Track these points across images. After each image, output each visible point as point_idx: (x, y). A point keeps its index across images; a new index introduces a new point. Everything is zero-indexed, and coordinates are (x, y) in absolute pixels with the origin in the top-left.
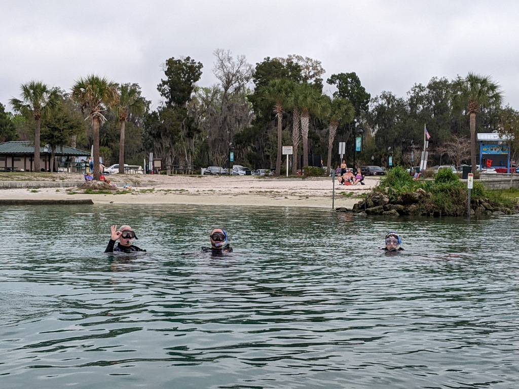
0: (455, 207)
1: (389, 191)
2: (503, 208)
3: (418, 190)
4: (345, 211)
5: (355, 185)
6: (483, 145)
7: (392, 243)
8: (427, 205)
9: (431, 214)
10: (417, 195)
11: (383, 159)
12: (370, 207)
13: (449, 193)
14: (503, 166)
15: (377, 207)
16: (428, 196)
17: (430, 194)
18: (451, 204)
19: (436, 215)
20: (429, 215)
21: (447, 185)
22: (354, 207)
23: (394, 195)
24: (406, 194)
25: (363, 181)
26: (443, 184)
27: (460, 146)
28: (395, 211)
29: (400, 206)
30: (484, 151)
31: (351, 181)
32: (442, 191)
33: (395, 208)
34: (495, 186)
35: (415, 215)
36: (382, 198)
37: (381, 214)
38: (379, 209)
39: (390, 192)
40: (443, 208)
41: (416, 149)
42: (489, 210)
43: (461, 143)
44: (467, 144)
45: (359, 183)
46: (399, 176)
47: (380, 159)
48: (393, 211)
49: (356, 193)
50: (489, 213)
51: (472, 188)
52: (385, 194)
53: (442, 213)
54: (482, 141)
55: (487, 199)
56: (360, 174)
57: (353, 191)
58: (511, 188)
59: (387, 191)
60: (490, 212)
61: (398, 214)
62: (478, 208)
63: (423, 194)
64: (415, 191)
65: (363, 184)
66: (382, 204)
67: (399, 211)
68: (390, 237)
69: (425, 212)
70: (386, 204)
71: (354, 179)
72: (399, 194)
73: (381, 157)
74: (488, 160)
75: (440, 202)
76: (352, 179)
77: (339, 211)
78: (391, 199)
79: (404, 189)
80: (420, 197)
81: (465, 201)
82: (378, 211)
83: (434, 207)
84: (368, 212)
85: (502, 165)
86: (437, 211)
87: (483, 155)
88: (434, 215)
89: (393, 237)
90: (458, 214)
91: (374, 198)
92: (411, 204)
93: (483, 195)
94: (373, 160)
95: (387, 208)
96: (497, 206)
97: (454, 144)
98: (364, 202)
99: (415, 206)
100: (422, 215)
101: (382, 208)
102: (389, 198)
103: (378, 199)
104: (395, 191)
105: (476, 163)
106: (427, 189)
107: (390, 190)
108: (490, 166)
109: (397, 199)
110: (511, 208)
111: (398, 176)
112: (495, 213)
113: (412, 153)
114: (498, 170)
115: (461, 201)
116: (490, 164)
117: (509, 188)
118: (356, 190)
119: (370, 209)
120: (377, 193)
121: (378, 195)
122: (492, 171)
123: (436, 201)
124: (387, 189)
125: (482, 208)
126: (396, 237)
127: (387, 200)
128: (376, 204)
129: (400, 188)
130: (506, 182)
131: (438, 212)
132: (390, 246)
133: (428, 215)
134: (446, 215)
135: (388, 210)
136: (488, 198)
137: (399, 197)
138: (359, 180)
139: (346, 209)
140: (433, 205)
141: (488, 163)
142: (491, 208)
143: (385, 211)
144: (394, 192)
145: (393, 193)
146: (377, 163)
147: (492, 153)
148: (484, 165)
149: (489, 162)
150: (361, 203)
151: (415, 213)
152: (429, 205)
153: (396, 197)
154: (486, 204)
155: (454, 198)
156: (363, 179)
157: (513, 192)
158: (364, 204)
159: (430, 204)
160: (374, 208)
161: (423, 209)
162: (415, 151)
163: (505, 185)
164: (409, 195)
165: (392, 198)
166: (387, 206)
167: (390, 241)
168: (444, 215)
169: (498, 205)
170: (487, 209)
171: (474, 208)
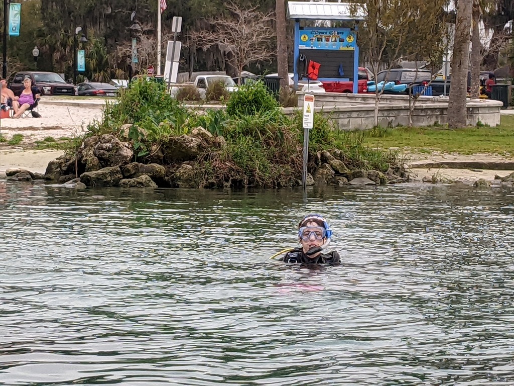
0: (276, 170)
1: (131, 134)
2: (372, 171)
3: (195, 131)
4: (28, 180)
5: (19, 116)
6: (301, 28)
7: (313, 237)
8: (217, 164)
9: (225, 184)
10: (194, 143)
11: (57, 55)
12: (89, 170)
13: (262, 138)
14: (344, 77)
15: (106, 170)
16: (218, 145)
17: (221, 139)
18: (267, 163)
19: (237, 186)
20: (222, 187)
21: (256, 119)
22: (49, 169)
23: (143, 141)
24: (171, 140)
25: (35, 110)
26: (247, 117)
27: (246, 30)
28: (149, 178)
29: (157, 166)
30: (304, 42)
31: (7, 108)
32: (247, 132)
33: (147, 172)
34: (340, 121)
35: (192, 187)
36: (116, 148)
37: (116, 184)
38: (112, 173)
39: (134, 136)
40: (251, 171)
41: (144, 33)
42: (342, 175)
43: (248, 22)
44: (262, 25)
45: (27, 112)
46: (147, 100)
47: (51, 56)
48: (144, 177)
49: (28, 137)
50: (342, 181)
51: (311, 126)
52: (124, 139)
53: (250, 182)
54: (297, 20)
55: (339, 152)
56: (30, 93)
57: (21, 132)
58: (375, 128)
59: (126, 133)
60: (345, 180)
61: (154, 185)
62: (321, 171)
63: (207, 141)
64: (189, 132)
65: (36, 115)
66: (116, 163)
67: (157, 178)
68: (308, 225)
69: (213, 180)
70: (126, 163)
71: (15, 104)
72: (155, 140)
73: (53, 49)
74: (311, 62)
75: (245, 158)
76: (10, 104)
77: (14, 178)
78: (136, 151)
79: (165, 129)
80: (200, 147)
81: (294, 156)
82: (109, 179)
83: (231, 169)
84: (87, 181)
85: (342, 74)
86: (238, 177)
87: (301, 51)
88: (231, 186)
89: (315, 224)
90: (282, 184)
91: (99, 148)
92: (180, 161)
93: (329, 144)
94: (36, 58)
95: (128, 171)
96: (358, 166)
97: (232, 25)
98: (74, 158)
99: (190, 167)
100: (206, 187)
101: (117, 172)
102: (132, 148)
103: (109, 150)
104: (146, 132)
105: (287, 69)
106: (214, 128)
107: (134, 131)
108: (315, 77)
109: (150, 151)
110: (384, 171)
111: (145, 98)
112: (355, 182)
113: (134, 42)
114: (329, 85)
115: (285, 155)
116: (316, 71)
117: (371, 127)
118: (24, 129)
119: (92, 174)
120: (107, 136)
121: (109, 141)
122: (316, 89)
123: (236, 156)
124: (126, 127)
125: (328, 171)
126: (321, 224)
127: (129, 153)
128: (104, 161)
129: (154, 126)
130: (363, 114)
131: (241, 181)
132: (309, 243)
133: (220, 187)
134: (257, 187)
135: (131, 177)
136: (339, 148)
137: (154, 147)
138: (28, 105)
139: (31, 174)
140: (228, 164)
141: (310, 70)
142: (347, 171)
143: (124, 177)
144: (143, 135)
145: (140, 137)
146: (44, 64)
147: (320, 47)
148: (304, 74)
149: (313, 67)
150: (67, 160)
151: (191, 182)
152: (220, 163)
153: (148, 146)
154: (336, 162)
155: (272, 148)
156: (35, 105)
157: (380, 136)
158: (73, 164)
159: (223, 161)
160: (100, 172)
161: (209, 174)
162: (143, 38)
163: (359, 120)
164: (176, 143)
165: (139, 149)
166: (130, 166)
167: (307, 234)
168: (254, 186)
169: (360, 165)
170: (337, 173)
171: (312, 171)
